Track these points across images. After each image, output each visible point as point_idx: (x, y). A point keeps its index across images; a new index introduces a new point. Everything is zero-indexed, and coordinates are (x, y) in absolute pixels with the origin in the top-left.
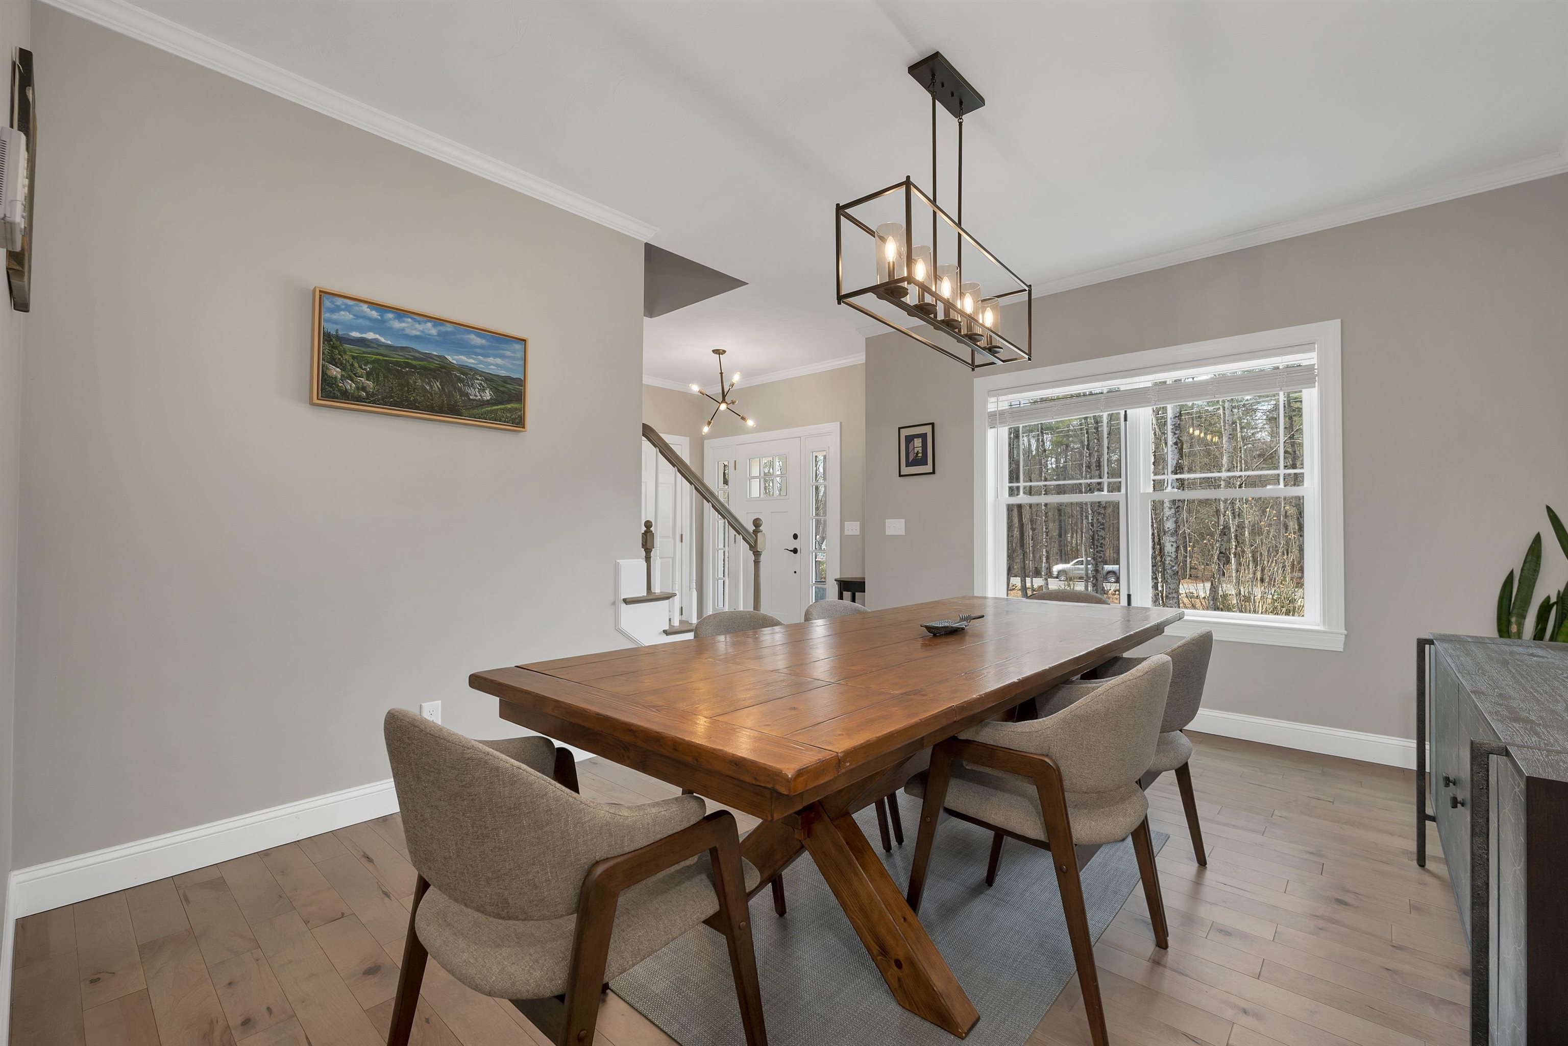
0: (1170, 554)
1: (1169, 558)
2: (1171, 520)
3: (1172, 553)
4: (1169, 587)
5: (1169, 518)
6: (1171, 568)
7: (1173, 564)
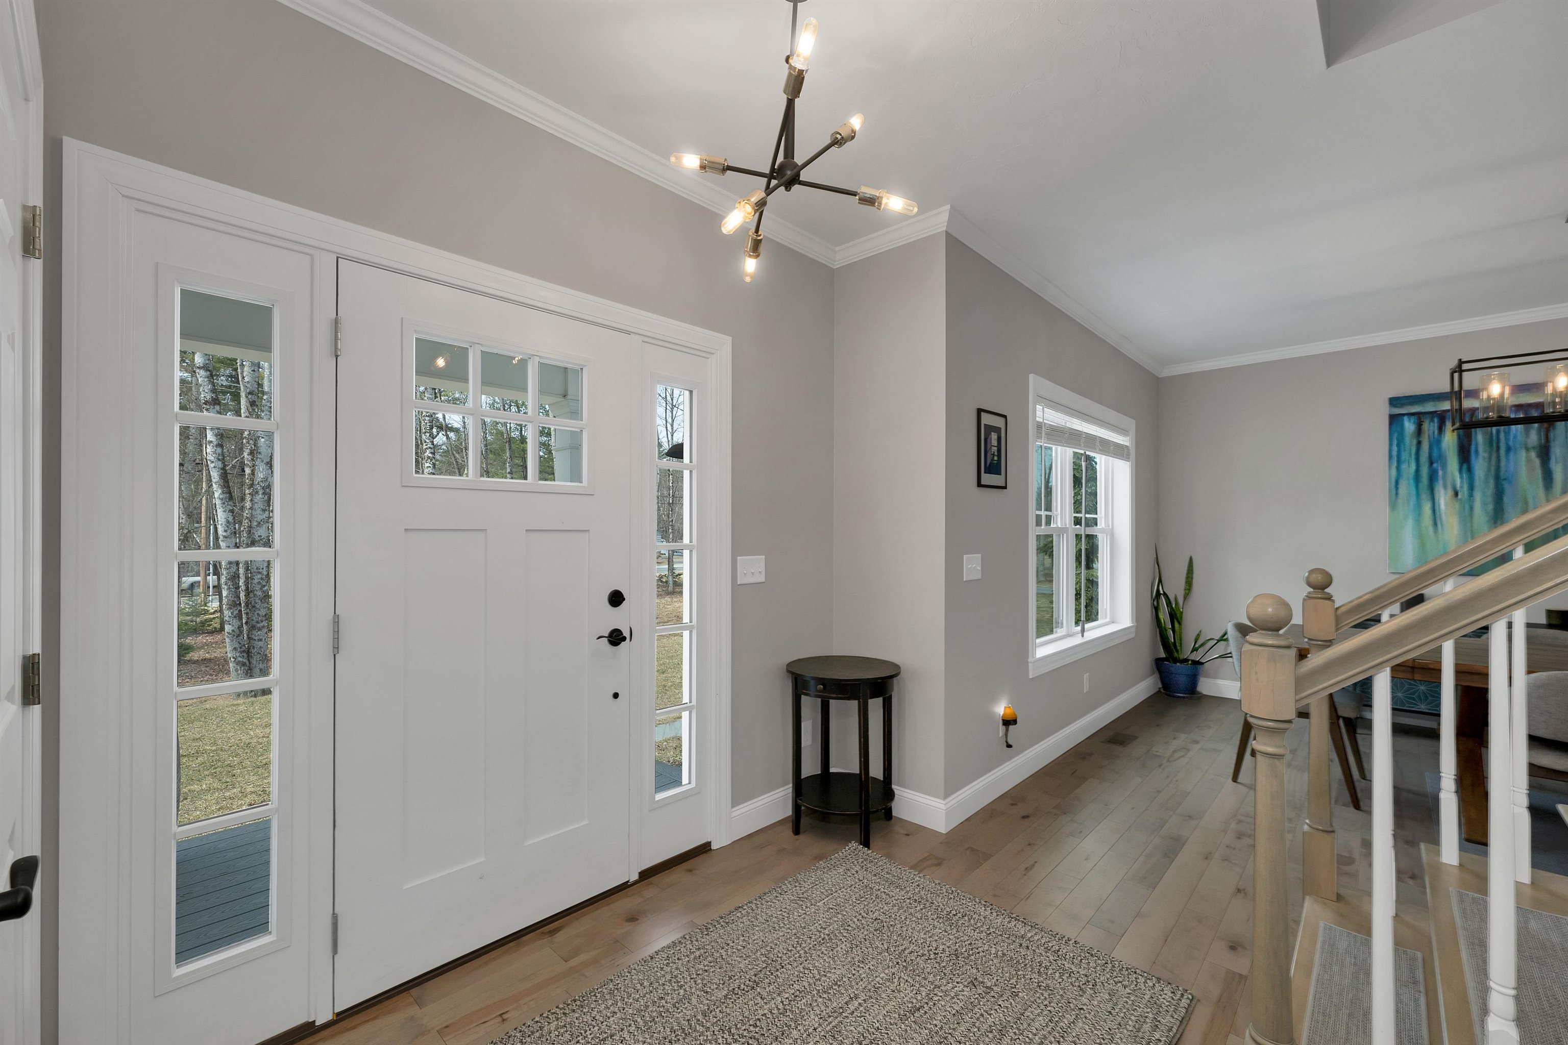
0: (261, 570)
1: (259, 576)
2: (264, 526)
3: (263, 569)
4: (258, 614)
5: (261, 523)
6: (261, 589)
7: (264, 583)
